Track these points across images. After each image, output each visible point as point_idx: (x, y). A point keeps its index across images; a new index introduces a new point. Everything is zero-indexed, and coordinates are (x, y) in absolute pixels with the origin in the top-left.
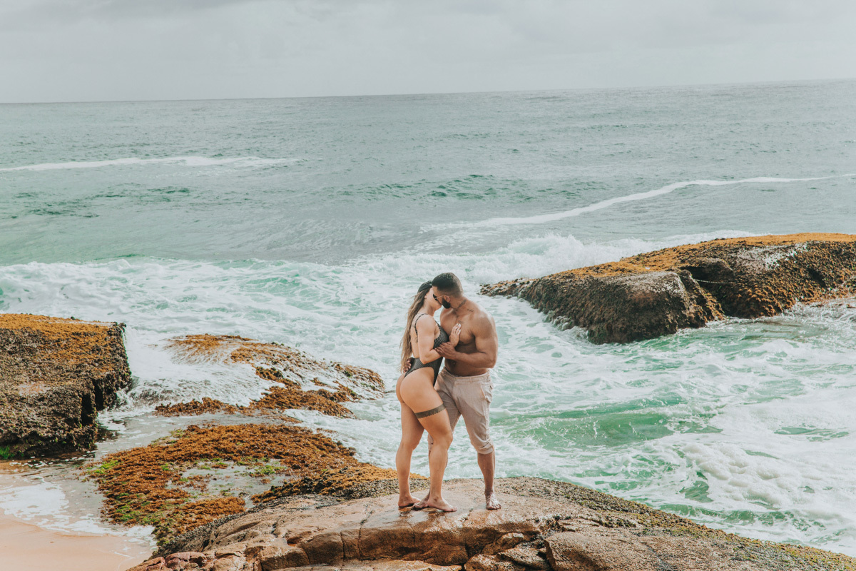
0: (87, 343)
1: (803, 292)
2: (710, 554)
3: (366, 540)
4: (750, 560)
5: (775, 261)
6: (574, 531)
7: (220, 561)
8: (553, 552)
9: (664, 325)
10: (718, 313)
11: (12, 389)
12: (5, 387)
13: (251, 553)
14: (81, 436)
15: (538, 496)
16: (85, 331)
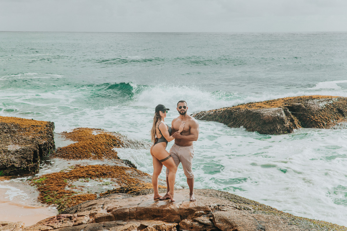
0: (37, 130)
1: (335, 118)
2: (279, 222)
3: (139, 212)
4: (296, 225)
5: (324, 105)
6: (225, 211)
7: (79, 218)
8: (215, 219)
9: (276, 130)
10: (299, 126)
11: (5, 147)
12: (3, 146)
13: (91, 215)
14: (32, 167)
15: (213, 197)
16: (37, 125)
